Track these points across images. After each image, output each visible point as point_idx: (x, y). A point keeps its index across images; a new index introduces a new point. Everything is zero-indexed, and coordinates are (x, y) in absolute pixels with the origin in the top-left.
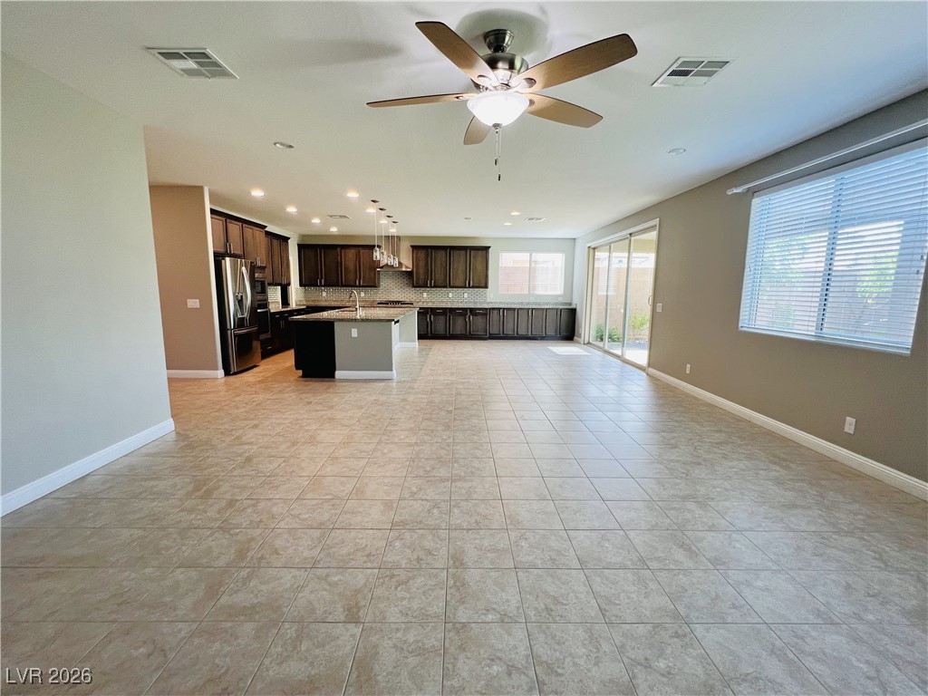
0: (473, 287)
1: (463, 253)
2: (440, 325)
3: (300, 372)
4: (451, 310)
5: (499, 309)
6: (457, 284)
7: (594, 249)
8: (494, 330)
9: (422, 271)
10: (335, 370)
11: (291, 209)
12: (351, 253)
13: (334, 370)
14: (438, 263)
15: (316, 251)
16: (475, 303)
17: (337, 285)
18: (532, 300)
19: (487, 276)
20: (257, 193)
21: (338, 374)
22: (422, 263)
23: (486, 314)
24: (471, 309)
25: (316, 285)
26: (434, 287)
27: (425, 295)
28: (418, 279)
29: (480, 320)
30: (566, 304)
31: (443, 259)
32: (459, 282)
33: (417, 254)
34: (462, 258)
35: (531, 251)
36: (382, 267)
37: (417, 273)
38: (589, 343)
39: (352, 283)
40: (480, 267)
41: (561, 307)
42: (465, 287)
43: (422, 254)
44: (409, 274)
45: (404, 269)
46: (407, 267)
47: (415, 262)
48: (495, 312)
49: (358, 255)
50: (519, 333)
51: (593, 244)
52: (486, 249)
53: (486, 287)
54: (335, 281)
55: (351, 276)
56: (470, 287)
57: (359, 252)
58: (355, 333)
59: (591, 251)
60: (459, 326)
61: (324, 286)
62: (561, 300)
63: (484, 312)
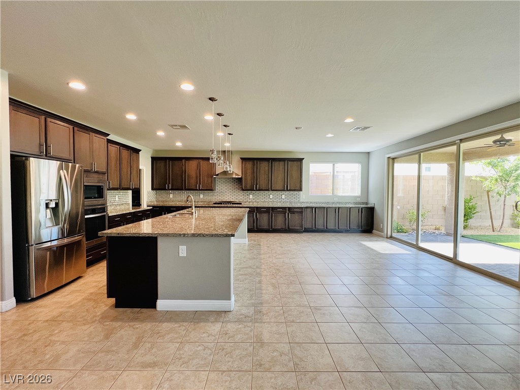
0: (290, 190)
1: (282, 163)
2: (264, 220)
3: (113, 300)
4: (273, 209)
5: (312, 208)
6: (277, 188)
7: (393, 159)
8: (307, 224)
9: (249, 178)
10: (157, 299)
11: (131, 117)
12: (193, 164)
13: (155, 298)
14: (262, 172)
15: (166, 162)
16: (291, 203)
17: (182, 189)
18: (336, 200)
19: (301, 181)
20: (77, 85)
21: (161, 304)
22: (249, 172)
23: (301, 212)
24: (289, 208)
25: (165, 189)
26: (259, 190)
27: (251, 196)
28: (246, 184)
29: (296, 216)
30: (363, 203)
31: (267, 168)
32: (279, 186)
33: (245, 165)
34: (281, 167)
35: (334, 163)
36: (217, 175)
37: (246, 179)
38: (391, 237)
39: (193, 187)
40: (295, 174)
41: (362, 206)
42: (284, 190)
43: (249, 165)
44: (239, 180)
45: (234, 176)
46: (237, 175)
47: (244, 171)
48: (309, 210)
49: (199, 166)
50: (329, 227)
51: (392, 155)
52: (301, 160)
53: (301, 190)
54: (181, 185)
55: (193, 181)
56: (287, 190)
57: (199, 163)
58: (183, 251)
59: (391, 161)
60: (279, 221)
61: (171, 190)
62: (359, 200)
63: (300, 210)
